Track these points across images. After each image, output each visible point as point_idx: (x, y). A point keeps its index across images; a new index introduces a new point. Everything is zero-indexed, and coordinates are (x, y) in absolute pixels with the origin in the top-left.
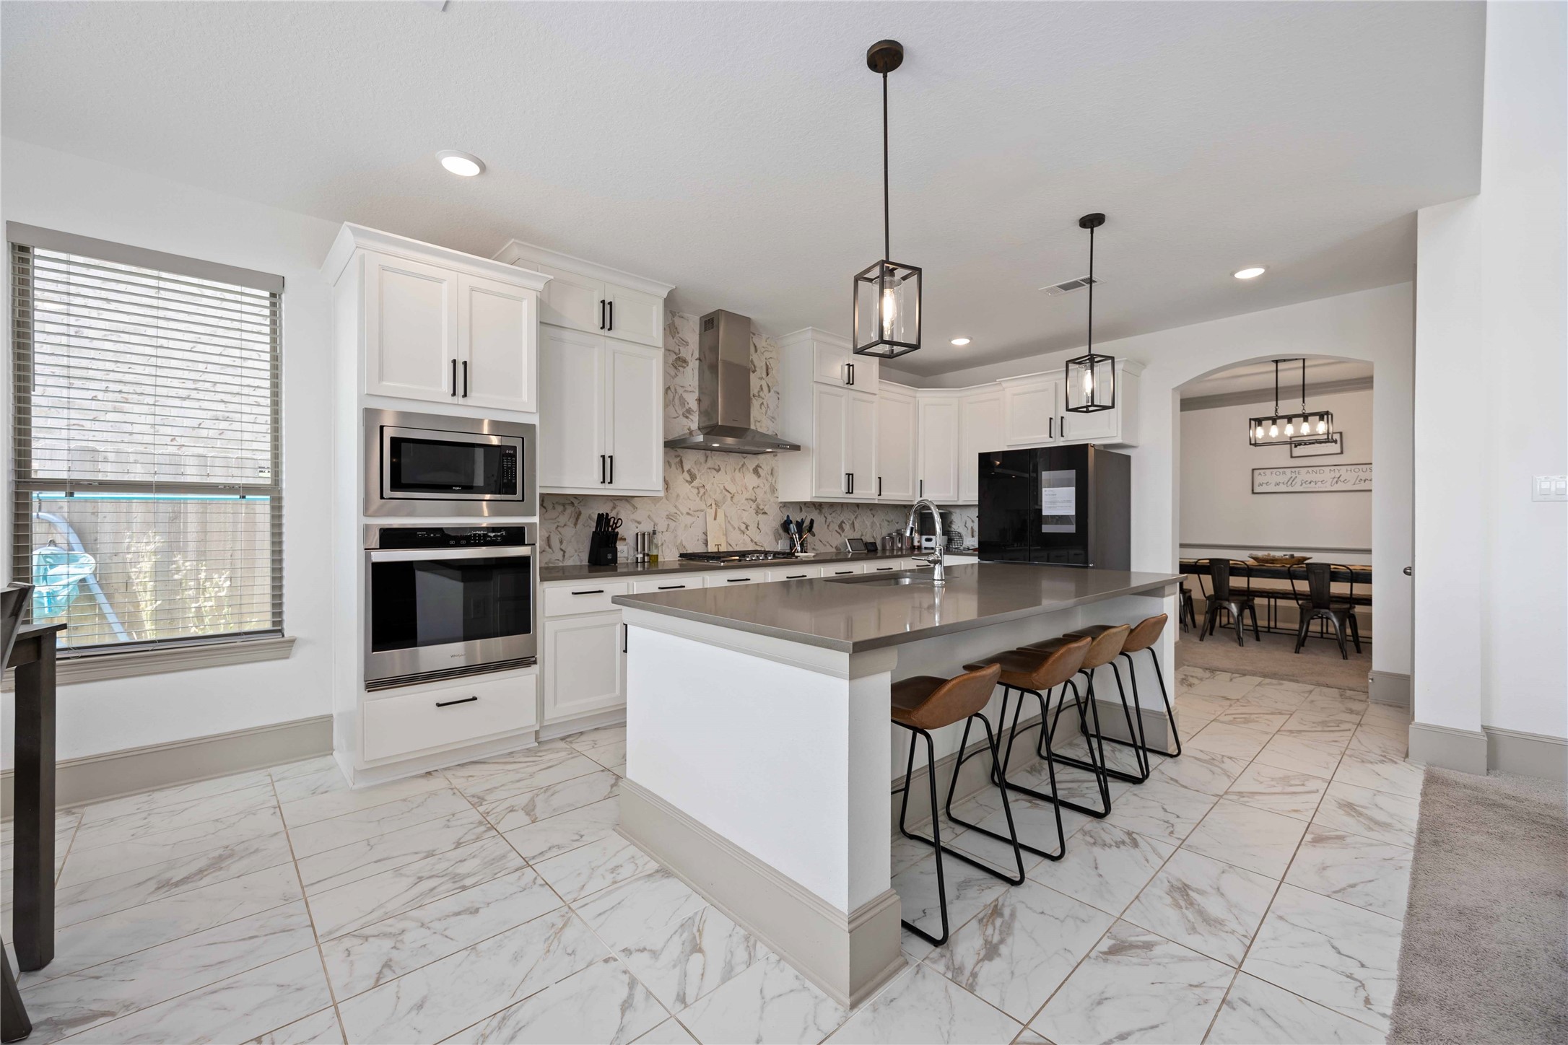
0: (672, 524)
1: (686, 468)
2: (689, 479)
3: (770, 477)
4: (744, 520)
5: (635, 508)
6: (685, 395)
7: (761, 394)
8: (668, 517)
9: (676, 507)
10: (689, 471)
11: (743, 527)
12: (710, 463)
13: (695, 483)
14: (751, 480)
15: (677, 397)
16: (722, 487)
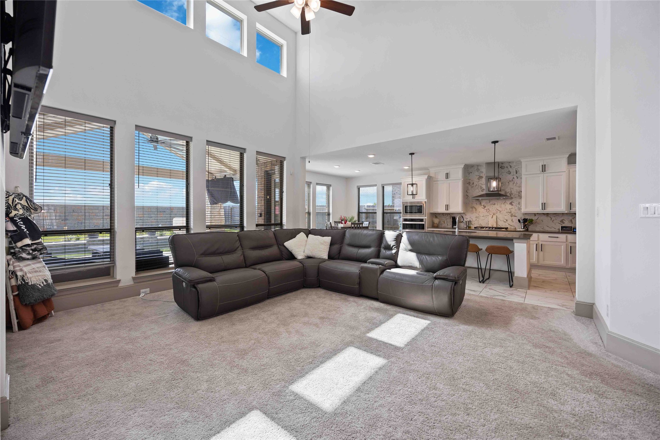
0: (477, 219)
1: (482, 205)
2: (483, 207)
3: (518, 206)
4: (506, 218)
5: (466, 215)
6: (482, 186)
7: (514, 180)
8: (476, 217)
9: (479, 215)
10: (483, 205)
11: (505, 220)
12: (491, 203)
13: (486, 208)
14: (508, 206)
15: (479, 187)
16: (496, 209)
